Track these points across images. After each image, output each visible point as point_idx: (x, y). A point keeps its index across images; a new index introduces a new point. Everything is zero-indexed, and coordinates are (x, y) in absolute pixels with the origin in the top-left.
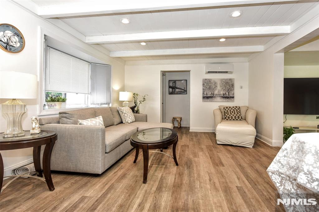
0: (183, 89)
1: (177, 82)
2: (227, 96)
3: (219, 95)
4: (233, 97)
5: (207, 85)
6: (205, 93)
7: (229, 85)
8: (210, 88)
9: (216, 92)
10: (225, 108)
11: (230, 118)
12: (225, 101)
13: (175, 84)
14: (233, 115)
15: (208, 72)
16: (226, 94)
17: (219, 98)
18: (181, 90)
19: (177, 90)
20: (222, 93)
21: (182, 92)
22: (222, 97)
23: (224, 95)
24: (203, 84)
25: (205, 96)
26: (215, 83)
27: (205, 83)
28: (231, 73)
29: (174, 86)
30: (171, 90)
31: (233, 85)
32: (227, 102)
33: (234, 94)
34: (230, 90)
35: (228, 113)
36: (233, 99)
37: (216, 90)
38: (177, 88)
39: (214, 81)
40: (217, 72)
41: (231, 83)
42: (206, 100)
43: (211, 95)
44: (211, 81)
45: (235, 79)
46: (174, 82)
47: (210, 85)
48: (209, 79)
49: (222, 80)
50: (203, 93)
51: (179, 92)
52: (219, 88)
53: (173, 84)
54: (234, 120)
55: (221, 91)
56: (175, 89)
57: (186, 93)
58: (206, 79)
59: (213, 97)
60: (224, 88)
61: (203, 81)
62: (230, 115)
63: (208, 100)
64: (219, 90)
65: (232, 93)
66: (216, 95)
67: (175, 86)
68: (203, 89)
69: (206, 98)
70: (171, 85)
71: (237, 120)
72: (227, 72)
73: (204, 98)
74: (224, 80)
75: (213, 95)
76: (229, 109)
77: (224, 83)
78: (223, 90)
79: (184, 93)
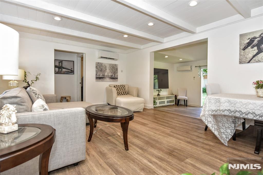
0: (71, 69)
1: (64, 62)
2: (114, 77)
3: (108, 76)
4: (117, 78)
5: (99, 67)
6: (98, 74)
7: (114, 69)
8: (101, 71)
9: (106, 74)
10: (116, 86)
11: (120, 94)
12: (112, 81)
13: (62, 64)
14: (122, 91)
15: (101, 57)
16: (112, 75)
17: (108, 78)
18: (68, 70)
19: (64, 70)
20: (110, 74)
21: (69, 72)
22: (110, 78)
23: (111, 77)
24: (96, 67)
25: (98, 77)
26: (106, 67)
27: (98, 66)
28: (116, 60)
29: (60, 65)
30: (57, 69)
31: (117, 69)
32: (114, 81)
33: (117, 76)
34: (115, 72)
35: (118, 90)
36: (117, 80)
37: (106, 72)
38: (63, 68)
39: (105, 65)
40: (107, 58)
41: (116, 68)
42: (99, 80)
43: (102, 76)
44: (103, 65)
45: (118, 65)
46: (60, 62)
47: (101, 68)
48: (101, 63)
49: (110, 64)
50: (96, 75)
51: (66, 72)
52: (108, 70)
53: (59, 64)
54: (123, 94)
55: (109, 73)
56: (61, 69)
57: (73, 73)
58: (98, 63)
59: (103, 78)
60: (111, 71)
61: (96, 64)
62: (120, 92)
63: (101, 80)
64: (108, 73)
65: (117, 75)
66: (106, 76)
67: (62, 66)
68: (96, 71)
69: (99, 78)
70: (57, 64)
71: (124, 94)
72: (114, 59)
73: (97, 78)
74: (111, 65)
75: (104, 76)
76: (118, 87)
77: (112, 67)
78: (111, 72)
79: (71, 73)
